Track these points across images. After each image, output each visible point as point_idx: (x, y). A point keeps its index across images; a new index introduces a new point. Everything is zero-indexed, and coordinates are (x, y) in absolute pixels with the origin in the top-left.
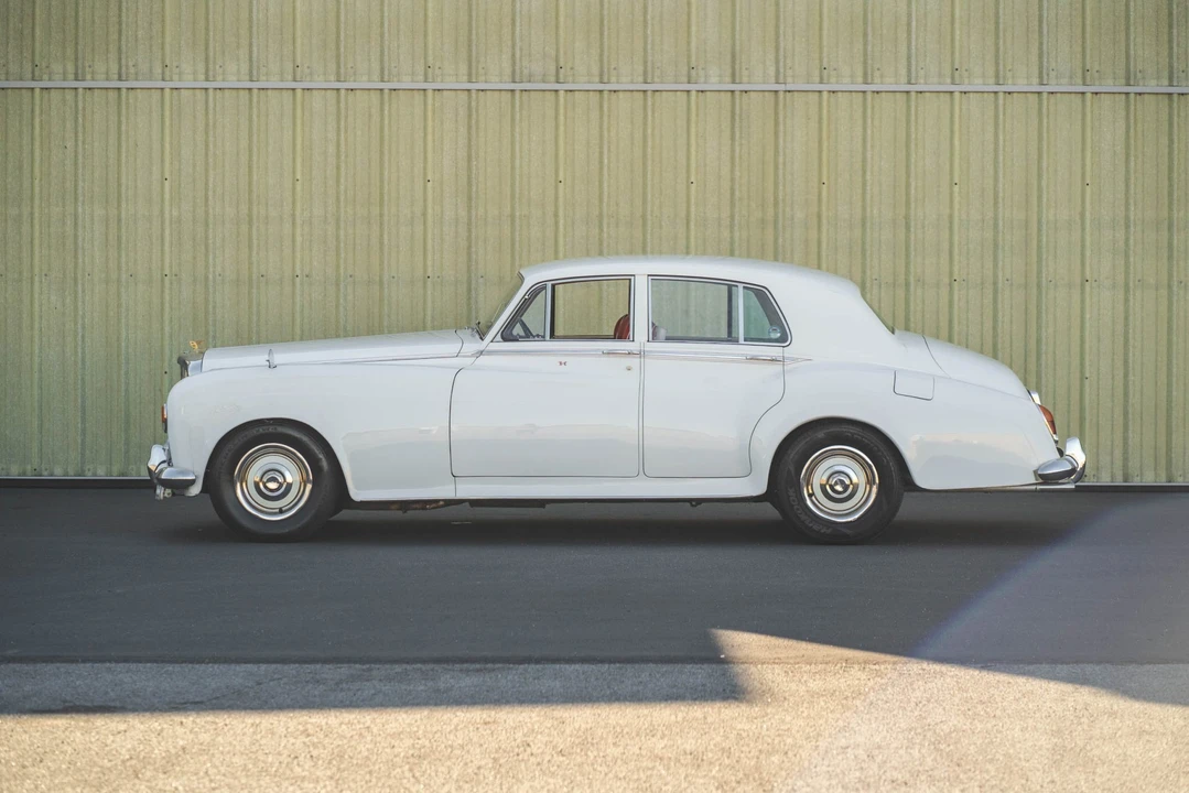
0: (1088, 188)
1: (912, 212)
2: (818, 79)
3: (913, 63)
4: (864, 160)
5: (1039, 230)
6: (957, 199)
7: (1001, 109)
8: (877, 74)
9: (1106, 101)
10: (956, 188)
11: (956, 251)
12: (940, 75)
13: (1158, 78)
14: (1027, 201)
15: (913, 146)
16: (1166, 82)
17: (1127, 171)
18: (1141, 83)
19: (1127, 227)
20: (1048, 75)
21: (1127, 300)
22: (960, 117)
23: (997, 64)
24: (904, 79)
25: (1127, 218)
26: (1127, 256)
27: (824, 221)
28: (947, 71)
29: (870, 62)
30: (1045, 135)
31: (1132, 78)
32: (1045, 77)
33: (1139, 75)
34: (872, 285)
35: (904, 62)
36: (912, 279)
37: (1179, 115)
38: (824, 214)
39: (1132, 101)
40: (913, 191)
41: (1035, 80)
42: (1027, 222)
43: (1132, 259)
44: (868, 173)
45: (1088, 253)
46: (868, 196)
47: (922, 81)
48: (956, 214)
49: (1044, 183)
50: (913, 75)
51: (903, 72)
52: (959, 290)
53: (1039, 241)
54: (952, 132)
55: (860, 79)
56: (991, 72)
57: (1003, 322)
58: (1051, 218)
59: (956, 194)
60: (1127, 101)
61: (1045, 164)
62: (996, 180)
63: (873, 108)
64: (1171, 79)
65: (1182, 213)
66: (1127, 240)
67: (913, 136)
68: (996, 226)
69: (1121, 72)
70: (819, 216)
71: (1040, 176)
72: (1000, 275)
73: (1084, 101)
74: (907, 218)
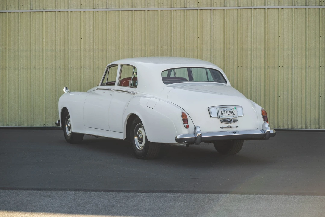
0: (82, 40)
1: (32, 47)
2: (5, 9)
3: (32, 3)
4: (18, 31)
5: (68, 52)
6: (44, 43)
7: (57, 16)
8: (22, 7)
9: (87, 13)
10: (44, 40)
11: (44, 59)
12: (40, 7)
13: (103, 6)
14: (65, 44)
15: (32, 28)
16: (105, 8)
17: (93, 35)
18: (98, 8)
19: (94, 51)
20: (70, 6)
21: (94, 73)
22: (45, 19)
23: (56, 3)
24: (29, 8)
25: (93, 48)
26: (94, 60)
27: (7, 51)
28: (41, 5)
29: (20, 3)
30: (69, 24)
31: (95, 7)
32: (69, 7)
33: (97, 6)
34: (21, 69)
35: (29, 3)
36: (32, 67)
37: (109, 18)
38: (7, 48)
39: (95, 13)
40: (32, 41)
41: (67, 8)
42: (65, 50)
43: (95, 61)
44: (19, 36)
45: (82, 59)
46: (19, 42)
47: (35, 9)
48: (44, 48)
49: (69, 39)
50: (32, 7)
51: (29, 6)
52: (45, 70)
53: (68, 55)
54: (43, 23)
55: (17, 9)
56: (54, 5)
57: (58, 80)
58: (72, 48)
59: (44, 42)
60: (93, 13)
61: (69, 33)
62: (56, 37)
63: (21, 17)
64: (106, 7)
65: (110, 47)
66: (94, 55)
67: (32, 25)
68: (56, 51)
69: (92, 5)
70: (6, 48)
71: (68, 36)
72: (57, 65)
73: (81, 13)
74: (30, 49)
